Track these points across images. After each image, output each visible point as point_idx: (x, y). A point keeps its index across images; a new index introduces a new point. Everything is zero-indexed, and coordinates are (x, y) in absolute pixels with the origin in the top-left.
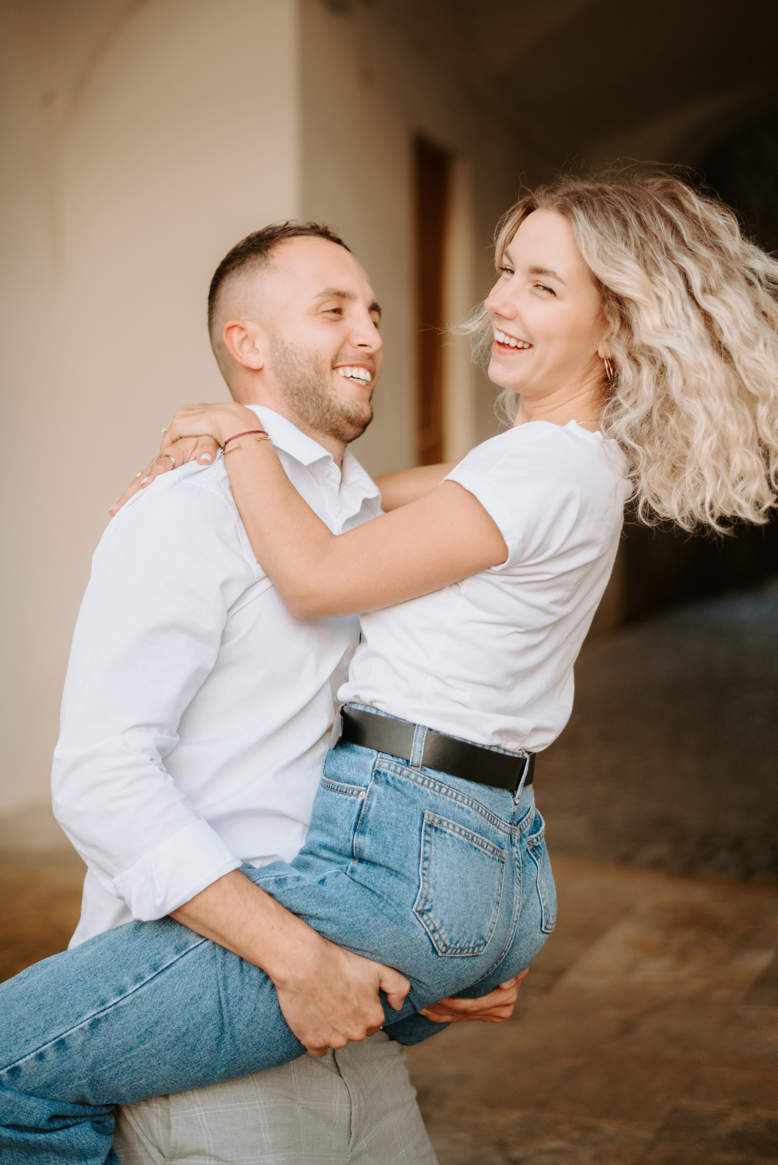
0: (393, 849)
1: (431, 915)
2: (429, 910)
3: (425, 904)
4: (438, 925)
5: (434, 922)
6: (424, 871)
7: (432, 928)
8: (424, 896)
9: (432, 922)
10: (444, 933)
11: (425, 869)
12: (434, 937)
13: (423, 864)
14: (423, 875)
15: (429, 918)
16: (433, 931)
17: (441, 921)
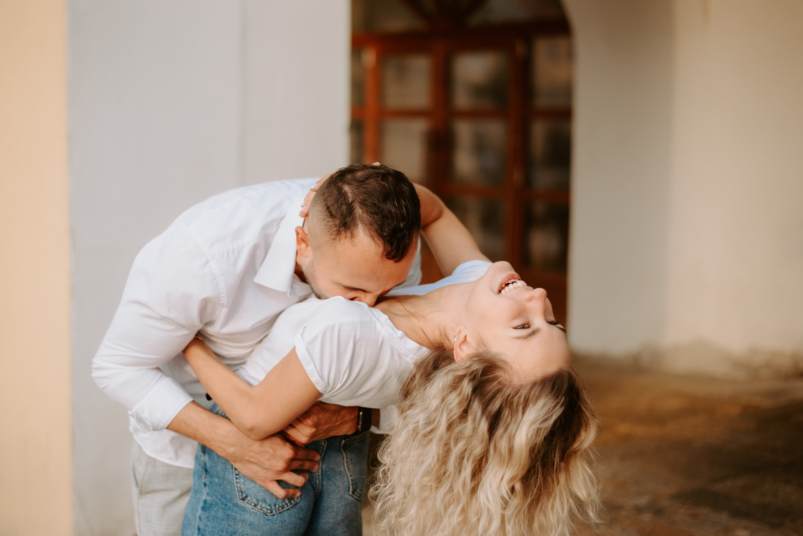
0: (219, 465)
1: (249, 498)
2: (246, 497)
3: (242, 495)
4: (255, 502)
5: (252, 501)
6: (237, 476)
7: (253, 504)
8: (239, 491)
9: (251, 502)
10: (262, 504)
11: (236, 475)
12: (257, 508)
13: (235, 472)
14: (236, 478)
15: (249, 501)
16: (255, 505)
17: (257, 500)
